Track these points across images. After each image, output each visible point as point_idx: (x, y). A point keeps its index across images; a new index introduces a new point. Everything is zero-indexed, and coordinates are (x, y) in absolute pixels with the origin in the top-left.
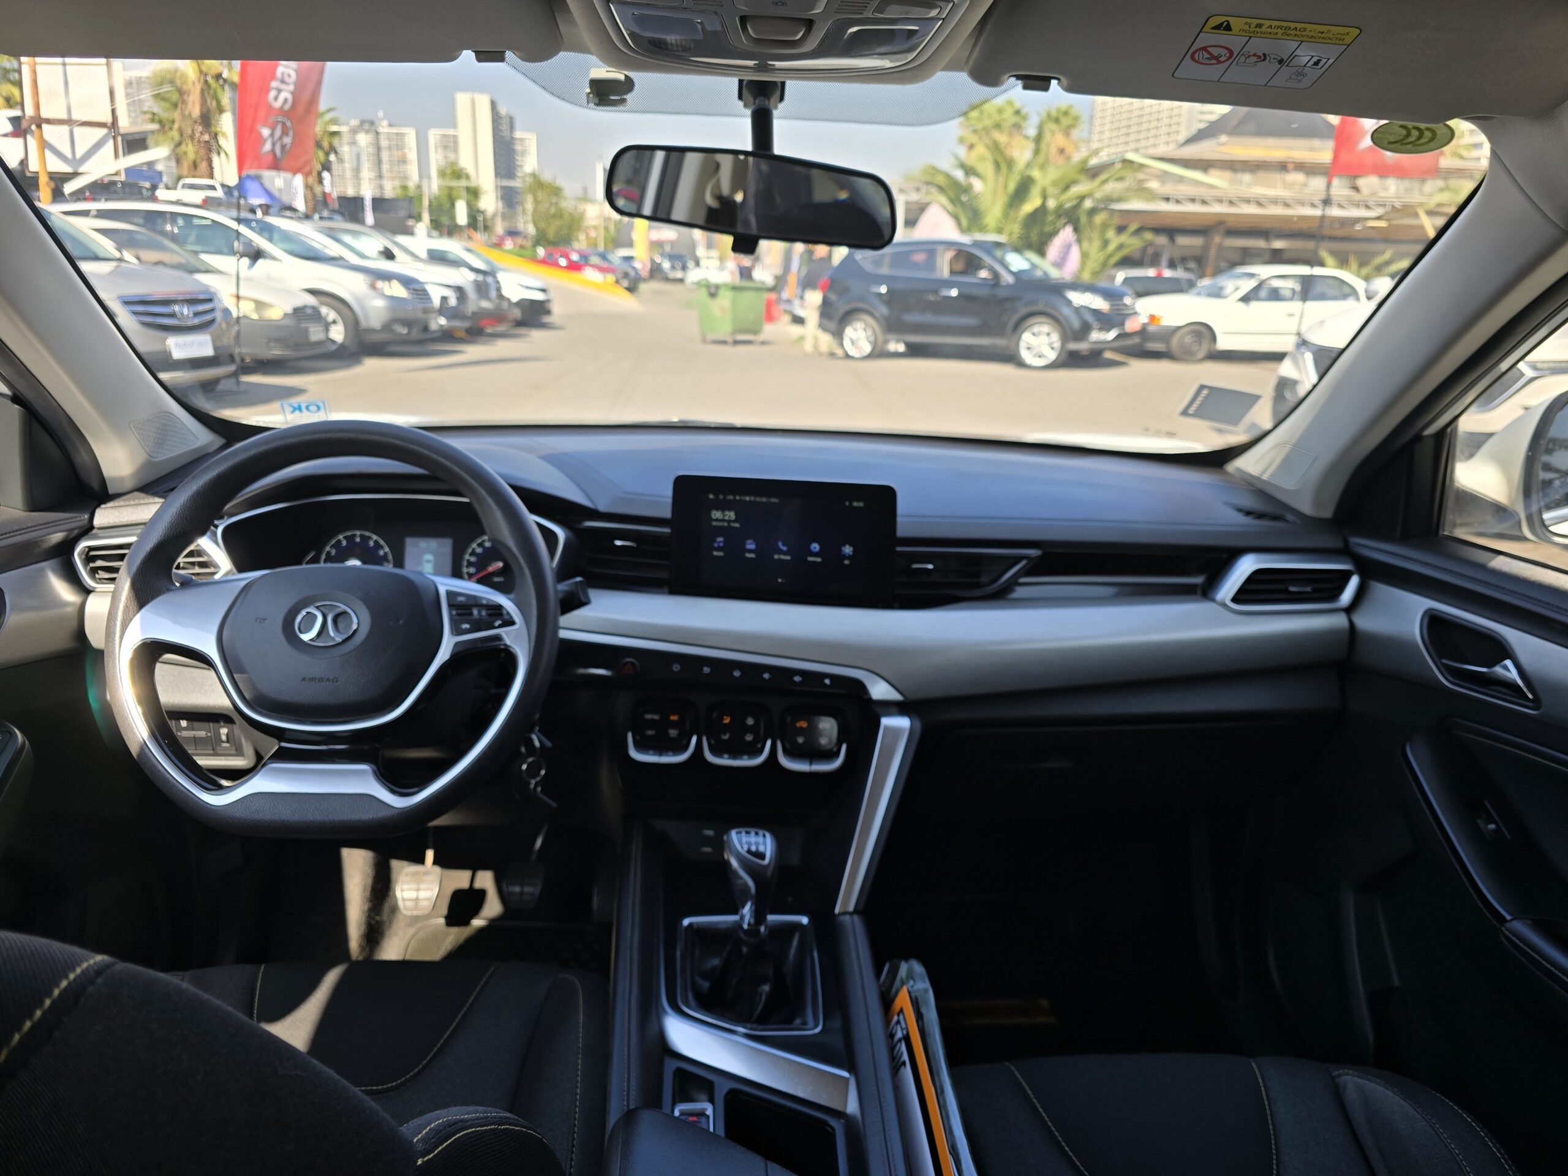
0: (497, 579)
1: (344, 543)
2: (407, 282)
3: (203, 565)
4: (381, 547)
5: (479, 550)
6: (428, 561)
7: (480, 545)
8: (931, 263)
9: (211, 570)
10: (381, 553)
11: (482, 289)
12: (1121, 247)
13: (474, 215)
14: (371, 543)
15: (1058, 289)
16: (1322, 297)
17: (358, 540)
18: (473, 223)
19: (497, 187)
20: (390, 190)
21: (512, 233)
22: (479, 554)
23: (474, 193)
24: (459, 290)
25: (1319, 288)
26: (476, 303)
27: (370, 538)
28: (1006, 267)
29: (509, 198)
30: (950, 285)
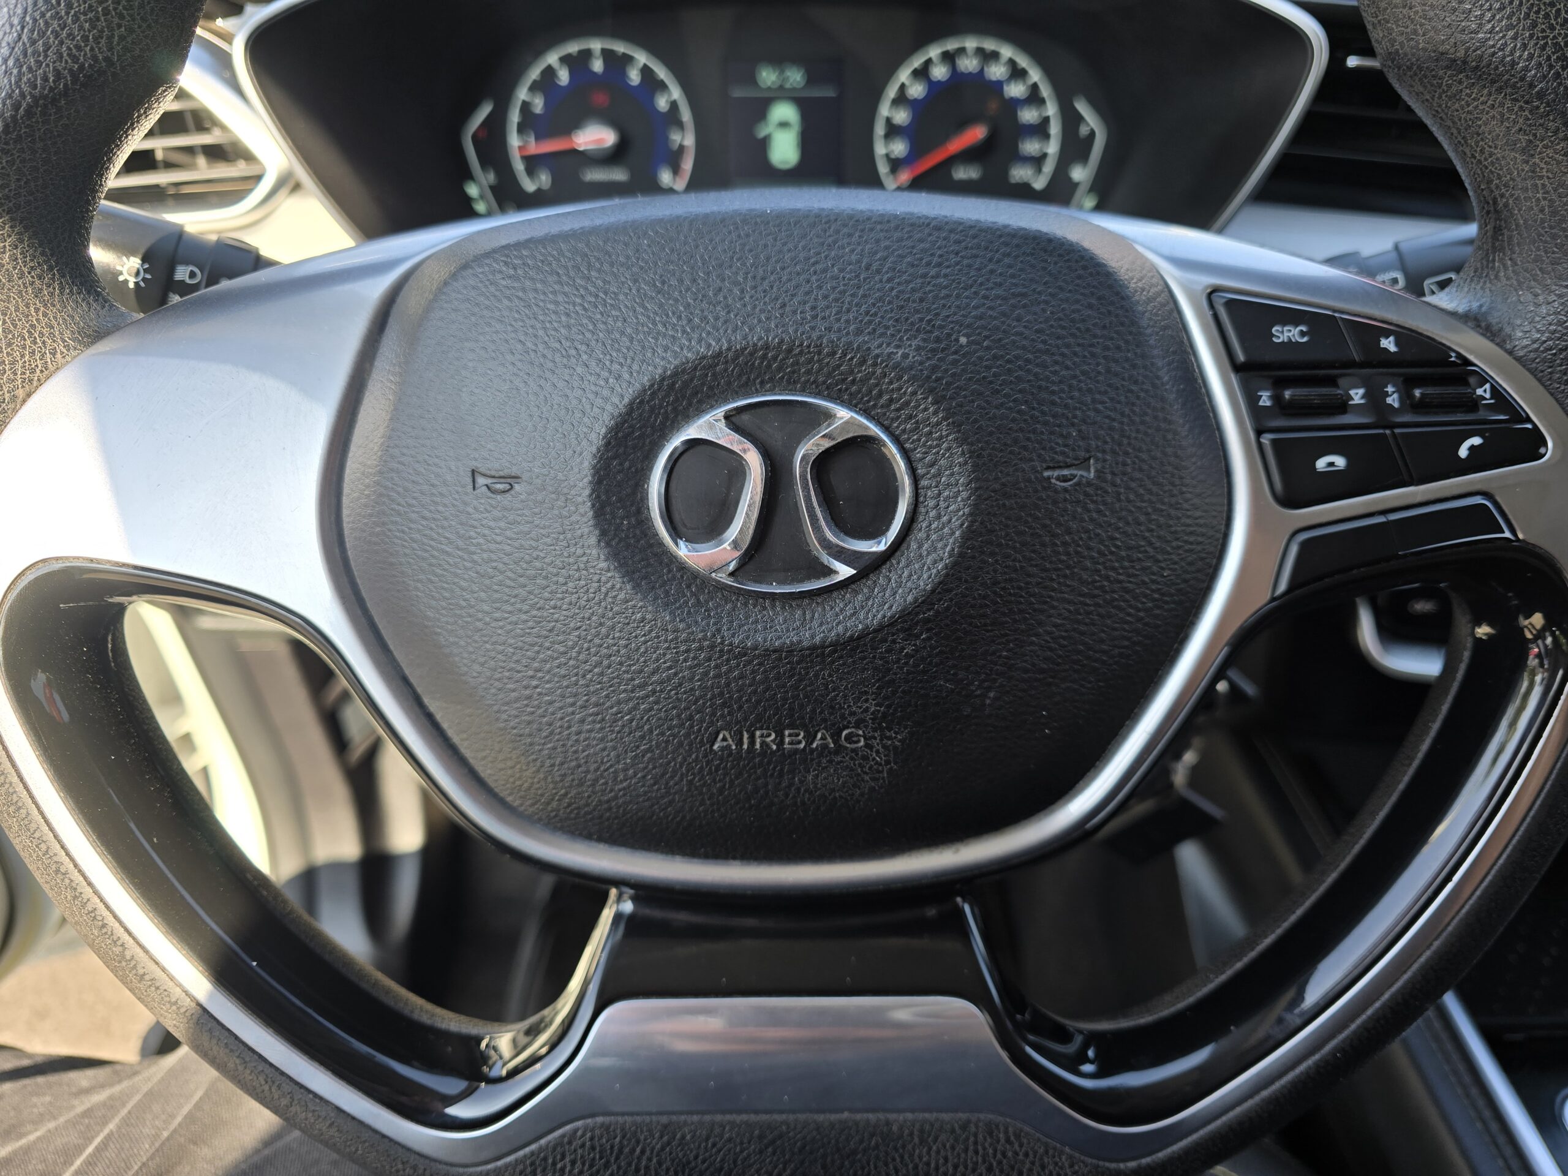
0: (962, 173)
1: (564, 76)
3: (215, 153)
4: (662, 86)
5: (917, 90)
6: (784, 125)
7: (922, 73)
9: (239, 169)
10: (662, 103)
14: (634, 77)
17: (598, 66)
22: (916, 100)
27: (628, 59)
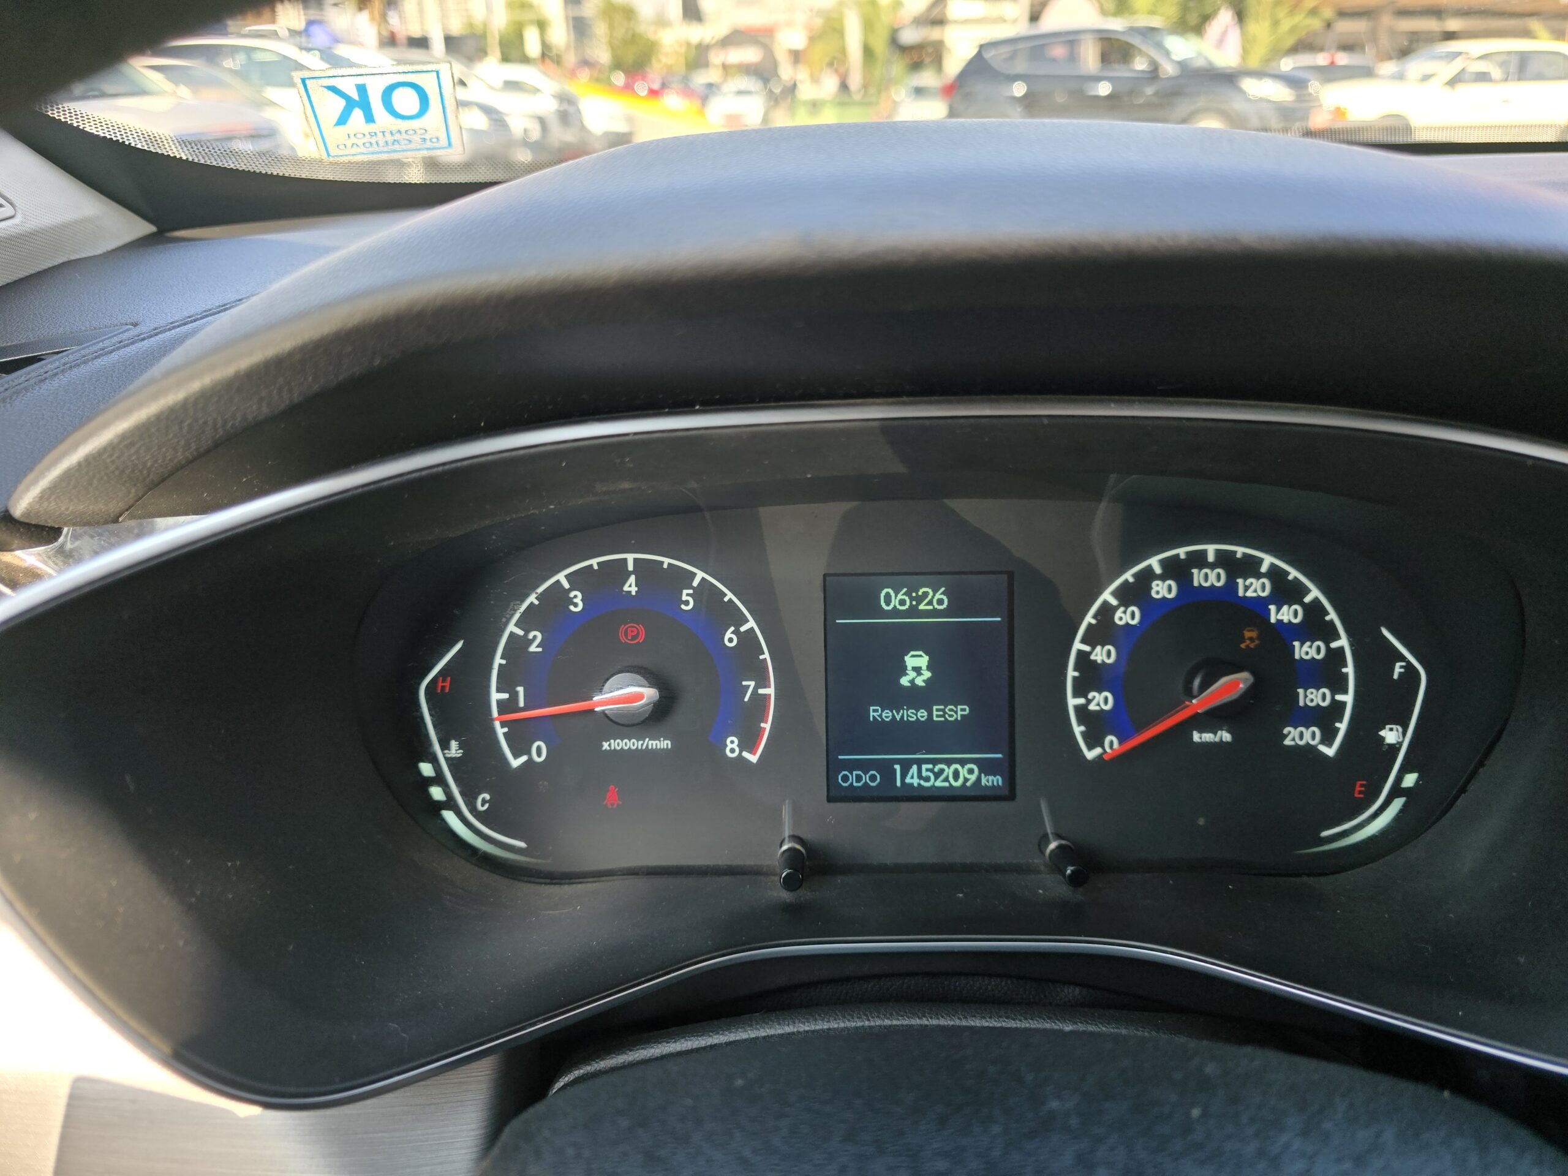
2: (487, 110)
8: (1073, 58)
11: (564, 117)
12: (1293, 30)
13: (546, 49)
15: (1228, 78)
16: (1539, 77)
18: (545, 55)
19: (567, 17)
20: (456, 27)
21: (586, 63)
22: (1127, 630)
23: (542, 25)
24: (542, 121)
25: (1533, 67)
26: (560, 135)
28: (1167, 53)
29: (580, 27)
30: (1098, 79)
